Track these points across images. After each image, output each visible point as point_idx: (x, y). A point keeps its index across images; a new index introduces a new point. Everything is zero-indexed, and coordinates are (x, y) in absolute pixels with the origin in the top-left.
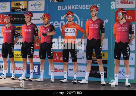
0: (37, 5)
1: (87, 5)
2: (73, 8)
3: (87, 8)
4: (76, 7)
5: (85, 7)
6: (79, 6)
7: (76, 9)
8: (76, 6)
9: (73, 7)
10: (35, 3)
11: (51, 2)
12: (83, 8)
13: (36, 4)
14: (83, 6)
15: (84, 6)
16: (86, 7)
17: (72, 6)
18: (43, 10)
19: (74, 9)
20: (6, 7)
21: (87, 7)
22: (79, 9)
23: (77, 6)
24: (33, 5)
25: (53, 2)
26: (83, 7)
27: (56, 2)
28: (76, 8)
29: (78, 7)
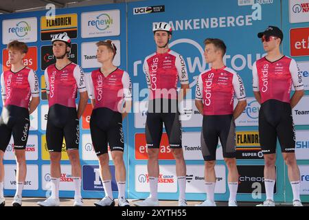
0: (101, 23)
1: (221, 19)
2: (188, 27)
3: (221, 26)
4: (195, 24)
5: (216, 22)
6: (203, 20)
7: (195, 28)
8: (195, 21)
9: (187, 24)
10: (97, 18)
11: (135, 14)
12: (212, 26)
13: (100, 20)
14: (212, 19)
15: (214, 21)
16: (218, 22)
17: (186, 21)
18: (118, 33)
19: (191, 28)
20: (28, 29)
21: (221, 22)
22: (202, 27)
23: (197, 22)
24: (93, 23)
25: (139, 13)
26: (212, 22)
27: (146, 12)
28: (195, 26)
29: (200, 22)
